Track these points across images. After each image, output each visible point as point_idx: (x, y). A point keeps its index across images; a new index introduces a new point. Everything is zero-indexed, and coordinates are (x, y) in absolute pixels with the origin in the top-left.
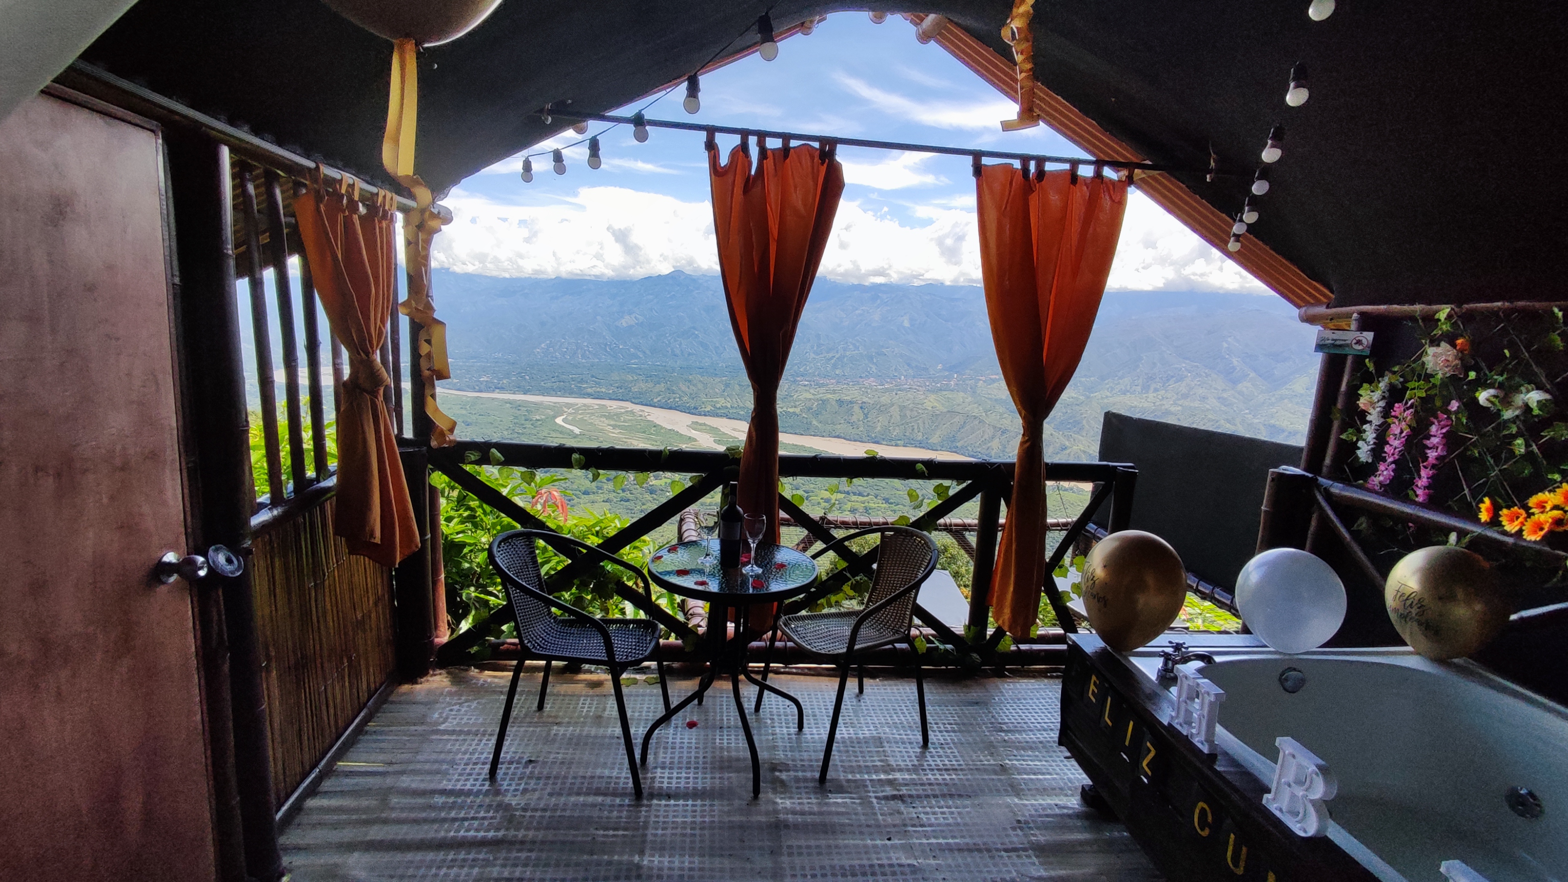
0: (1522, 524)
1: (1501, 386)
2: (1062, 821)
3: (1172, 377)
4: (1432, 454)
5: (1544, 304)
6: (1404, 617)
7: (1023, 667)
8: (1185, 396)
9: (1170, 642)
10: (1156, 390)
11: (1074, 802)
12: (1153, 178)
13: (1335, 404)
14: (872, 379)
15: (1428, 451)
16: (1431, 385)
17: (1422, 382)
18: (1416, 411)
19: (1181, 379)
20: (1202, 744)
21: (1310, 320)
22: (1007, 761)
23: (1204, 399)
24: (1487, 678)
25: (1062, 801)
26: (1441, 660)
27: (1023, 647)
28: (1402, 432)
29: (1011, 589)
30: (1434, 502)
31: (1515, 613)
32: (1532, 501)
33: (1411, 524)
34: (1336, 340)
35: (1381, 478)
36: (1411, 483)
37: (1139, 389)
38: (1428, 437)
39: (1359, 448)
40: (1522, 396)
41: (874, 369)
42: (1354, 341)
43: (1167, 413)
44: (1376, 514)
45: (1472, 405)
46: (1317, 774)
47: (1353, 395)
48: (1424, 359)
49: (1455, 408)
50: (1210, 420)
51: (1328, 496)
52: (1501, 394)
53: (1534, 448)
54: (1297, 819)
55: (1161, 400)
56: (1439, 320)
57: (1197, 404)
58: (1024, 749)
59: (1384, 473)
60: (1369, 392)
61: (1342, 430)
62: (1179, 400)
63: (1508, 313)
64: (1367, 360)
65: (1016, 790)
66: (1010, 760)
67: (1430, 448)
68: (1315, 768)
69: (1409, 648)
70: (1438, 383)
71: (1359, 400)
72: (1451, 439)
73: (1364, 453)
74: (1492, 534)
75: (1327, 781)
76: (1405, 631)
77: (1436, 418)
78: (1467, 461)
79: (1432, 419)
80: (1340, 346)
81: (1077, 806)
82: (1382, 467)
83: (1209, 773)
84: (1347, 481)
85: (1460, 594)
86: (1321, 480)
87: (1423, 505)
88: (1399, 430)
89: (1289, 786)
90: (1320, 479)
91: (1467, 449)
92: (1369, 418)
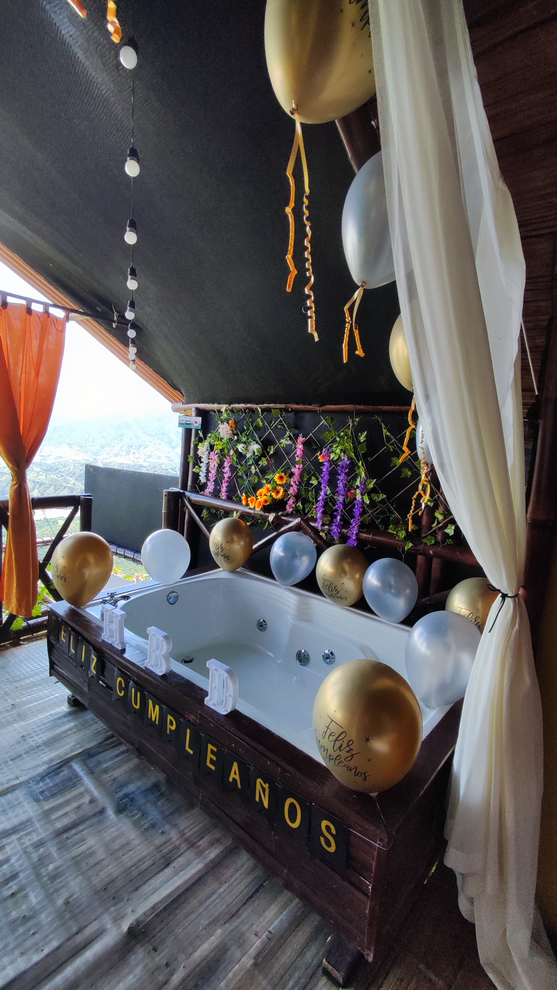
0: (255, 504)
1: (245, 443)
2: (56, 722)
3: (142, 445)
4: (226, 476)
5: (255, 405)
6: (217, 554)
7: (32, 635)
8: (150, 456)
9: (108, 594)
10: (134, 453)
11: (65, 708)
12: (87, 320)
13: (189, 454)
15: (224, 474)
16: (223, 443)
17: (220, 442)
18: (219, 456)
19: (146, 447)
20: (118, 645)
21: (176, 410)
22: (18, 700)
23: (159, 457)
24: (250, 575)
25: (58, 710)
26: (233, 571)
27: (31, 622)
28: (214, 466)
29: (15, 585)
30: (229, 499)
31: (255, 544)
32: (258, 493)
33: (222, 510)
34: (187, 421)
35: (210, 490)
36: (220, 491)
37: (124, 453)
38: (224, 468)
39: (200, 476)
40: (251, 446)
42: (194, 422)
43: (141, 466)
44: (209, 508)
45: (237, 451)
46: (163, 641)
47: (196, 449)
48: (219, 431)
49: (232, 454)
50: (164, 469)
51: (190, 501)
52: (245, 447)
53: (258, 469)
54: (158, 667)
55: (137, 459)
56: (222, 412)
57: (156, 461)
58: (30, 688)
59: (211, 487)
60: (202, 447)
61: (194, 467)
62: (147, 458)
63: (245, 409)
64: (199, 431)
65: (21, 717)
66: (19, 699)
67: (225, 473)
68: (163, 638)
69: (221, 569)
70: (225, 442)
71: (198, 451)
72: (233, 468)
73: (202, 479)
74: (247, 510)
75: (168, 644)
76: (218, 560)
77: (226, 458)
78: (237, 477)
79: (224, 459)
80: (189, 424)
81: (66, 710)
82: (209, 484)
83: (120, 660)
84: (197, 492)
85: (235, 538)
86: (187, 494)
87: (224, 500)
88: (214, 464)
89: (154, 651)
90: (186, 492)
91: (237, 472)
92: (202, 460)
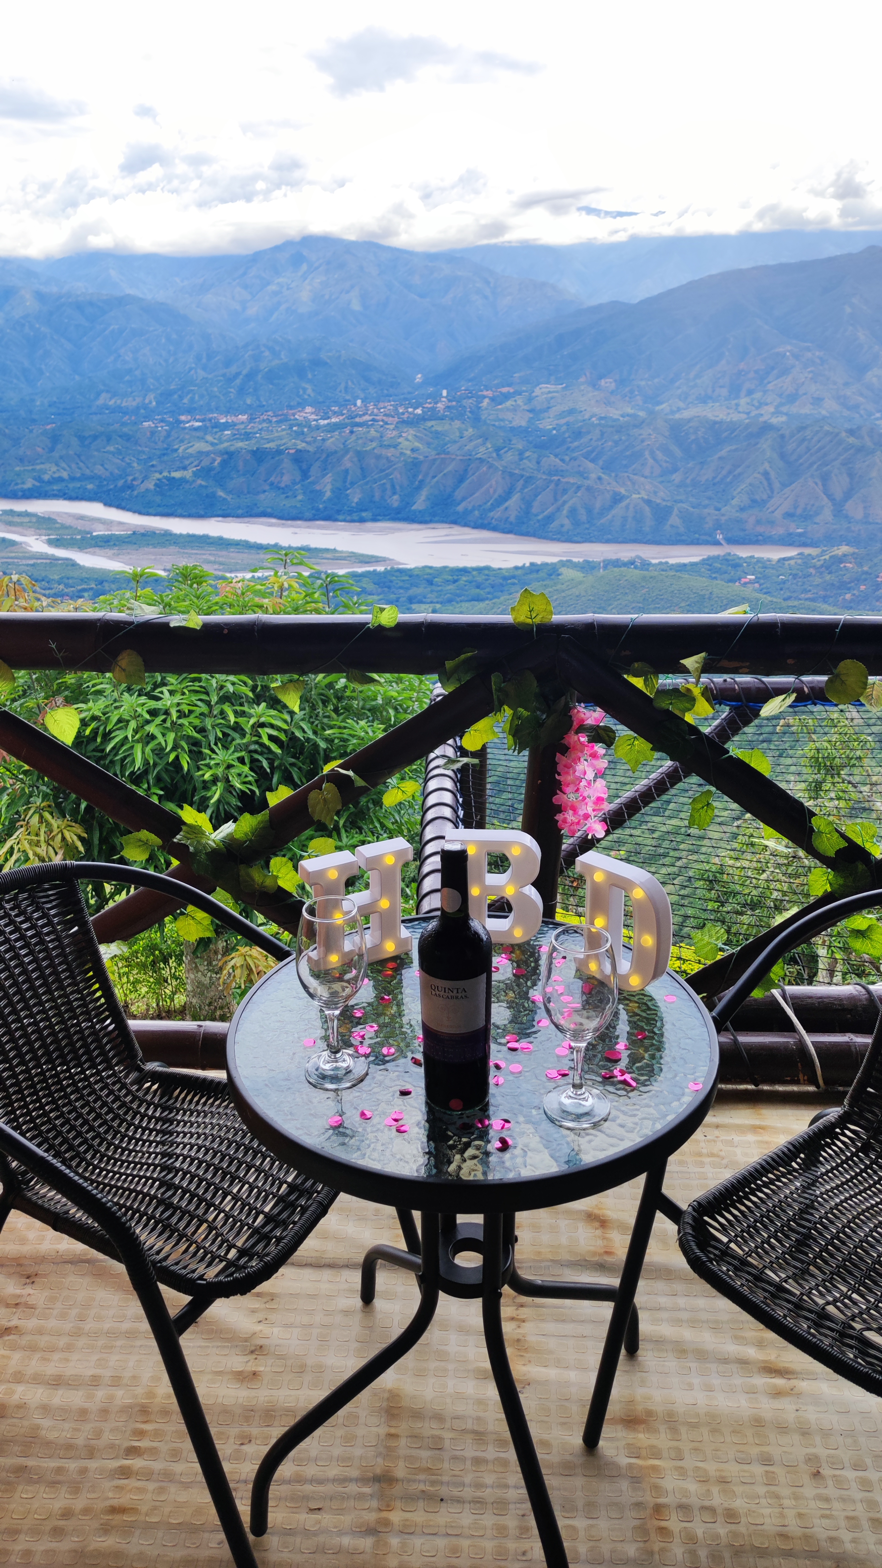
14: (309, 409)
41: (309, 391)
